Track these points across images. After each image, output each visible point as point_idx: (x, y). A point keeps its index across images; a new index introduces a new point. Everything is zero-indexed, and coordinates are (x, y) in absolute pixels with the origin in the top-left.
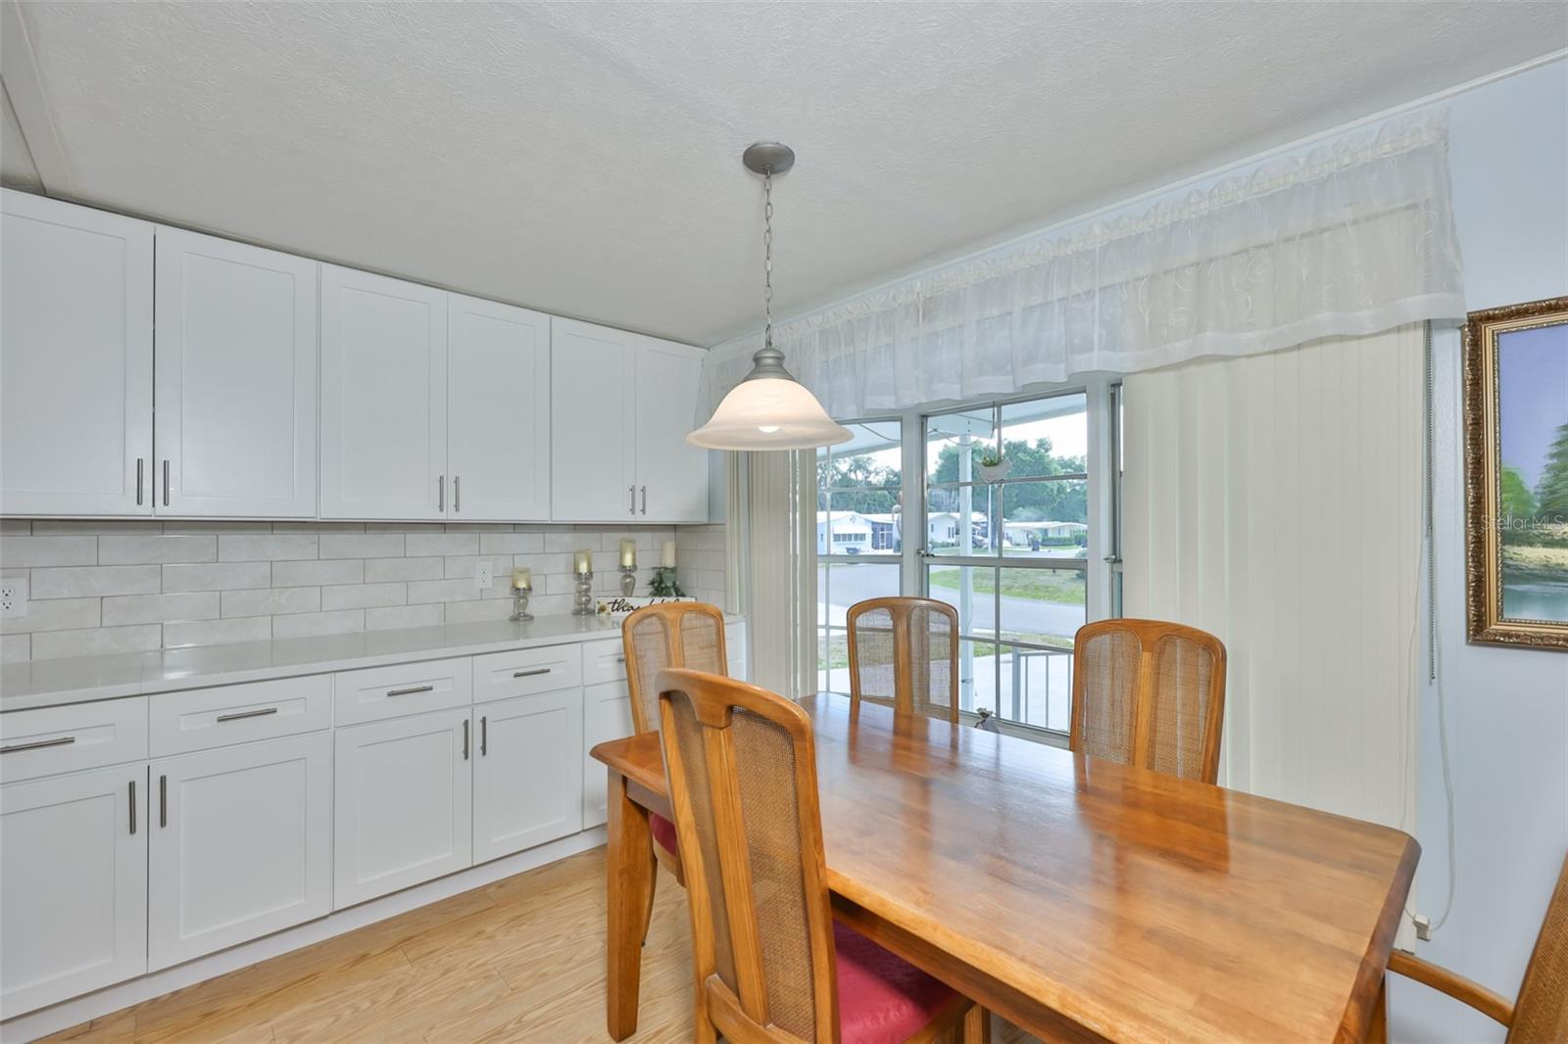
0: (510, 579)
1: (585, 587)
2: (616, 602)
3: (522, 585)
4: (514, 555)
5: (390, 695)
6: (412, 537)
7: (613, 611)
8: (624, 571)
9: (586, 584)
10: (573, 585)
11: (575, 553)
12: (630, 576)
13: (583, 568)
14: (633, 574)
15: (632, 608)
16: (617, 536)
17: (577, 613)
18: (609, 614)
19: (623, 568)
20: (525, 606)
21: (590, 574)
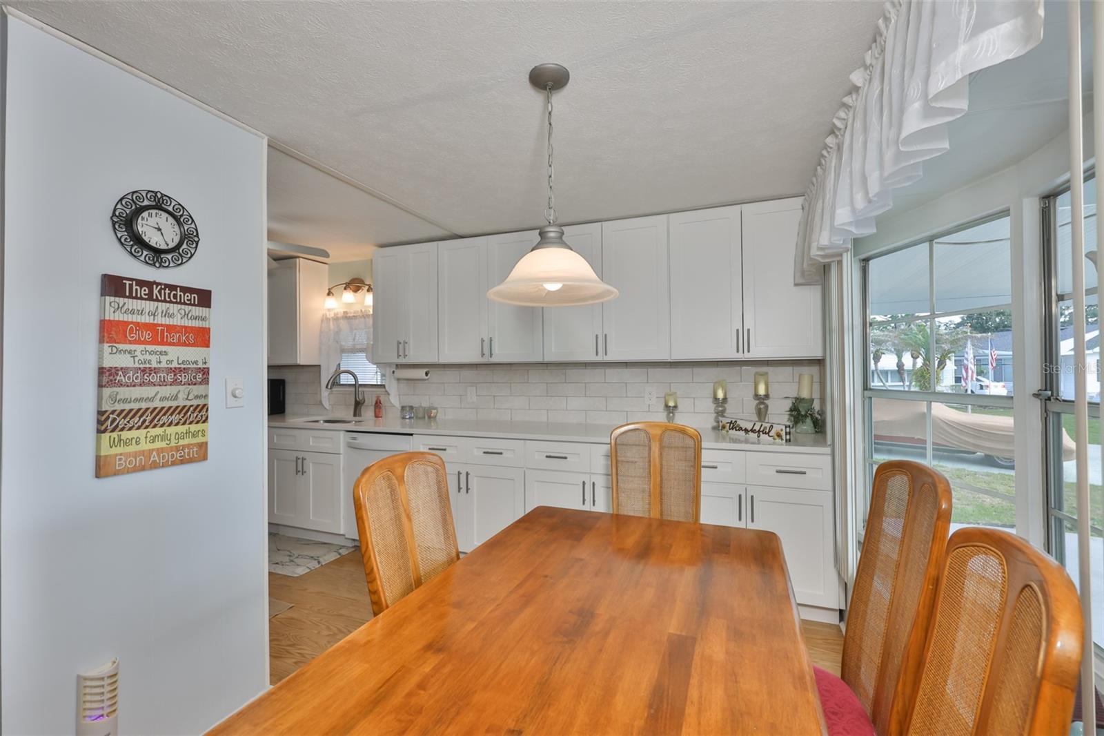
0: (663, 399)
1: (720, 409)
2: (731, 423)
3: (671, 404)
4: (670, 383)
5: (547, 457)
6: (609, 371)
7: (730, 429)
8: (758, 400)
9: (721, 407)
10: (711, 406)
11: (715, 383)
12: (763, 403)
13: (720, 395)
14: (765, 401)
15: (741, 428)
16: (752, 370)
17: (714, 428)
18: (727, 431)
19: (757, 396)
20: (673, 418)
21: (725, 399)
